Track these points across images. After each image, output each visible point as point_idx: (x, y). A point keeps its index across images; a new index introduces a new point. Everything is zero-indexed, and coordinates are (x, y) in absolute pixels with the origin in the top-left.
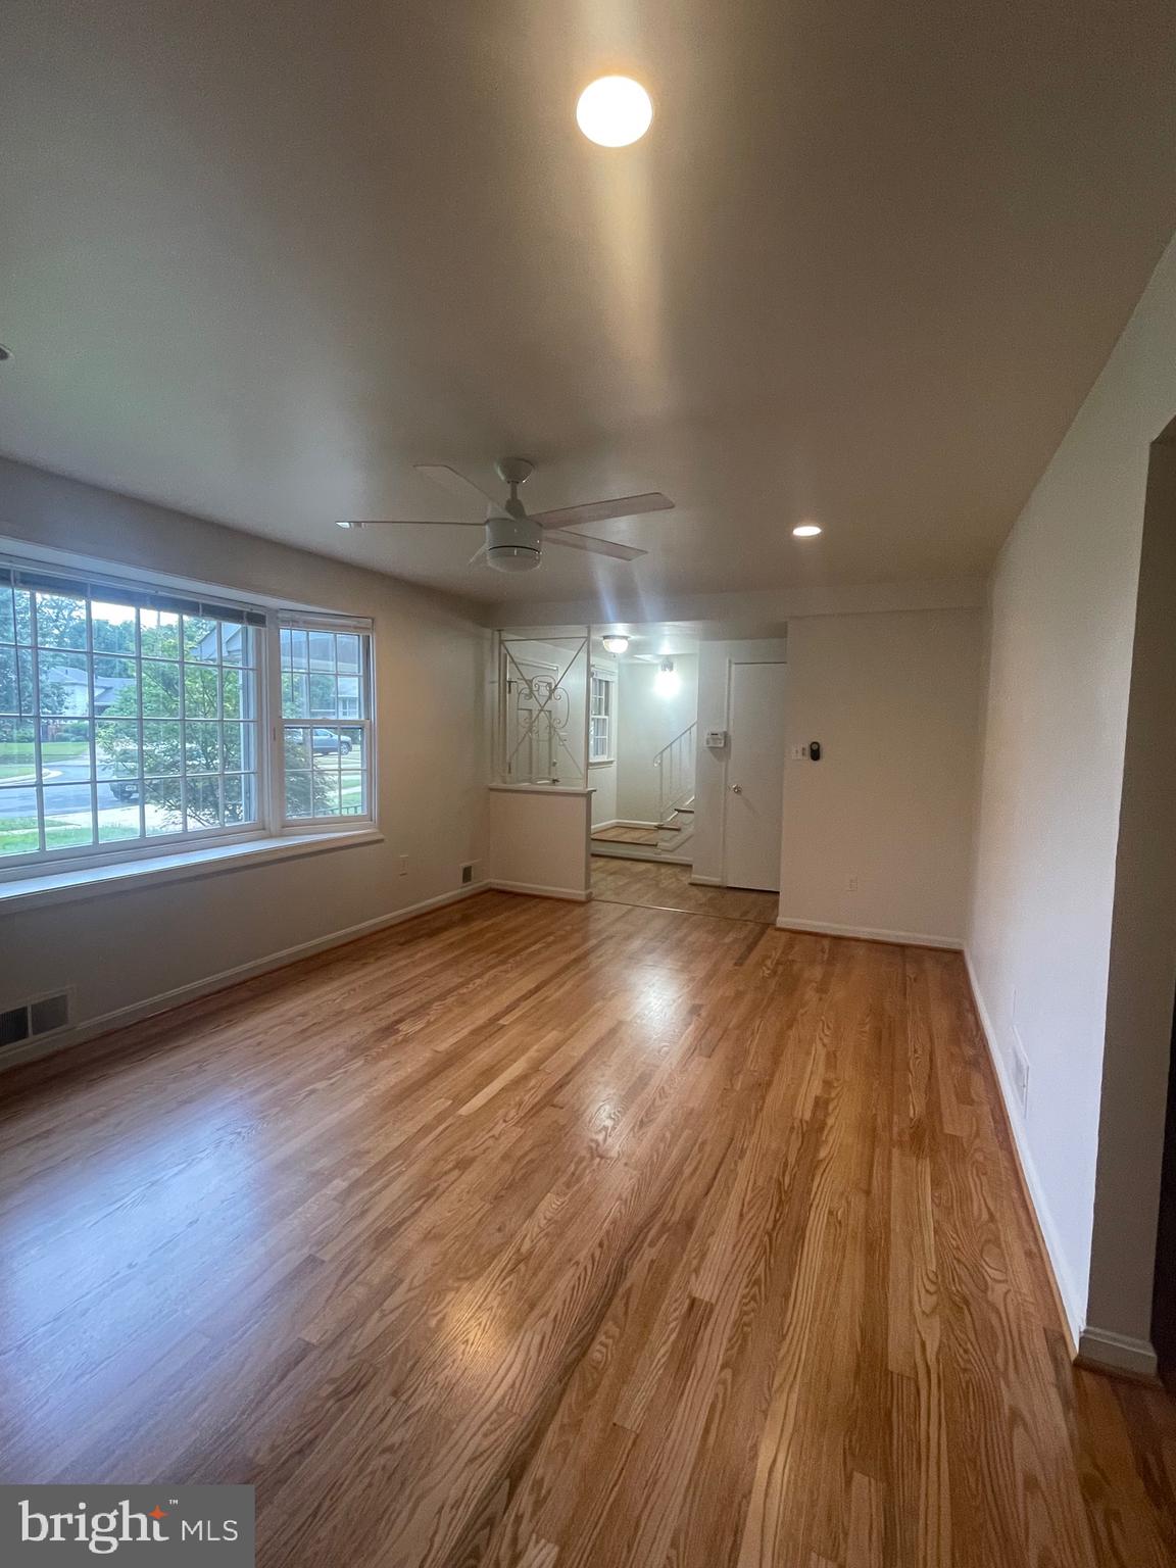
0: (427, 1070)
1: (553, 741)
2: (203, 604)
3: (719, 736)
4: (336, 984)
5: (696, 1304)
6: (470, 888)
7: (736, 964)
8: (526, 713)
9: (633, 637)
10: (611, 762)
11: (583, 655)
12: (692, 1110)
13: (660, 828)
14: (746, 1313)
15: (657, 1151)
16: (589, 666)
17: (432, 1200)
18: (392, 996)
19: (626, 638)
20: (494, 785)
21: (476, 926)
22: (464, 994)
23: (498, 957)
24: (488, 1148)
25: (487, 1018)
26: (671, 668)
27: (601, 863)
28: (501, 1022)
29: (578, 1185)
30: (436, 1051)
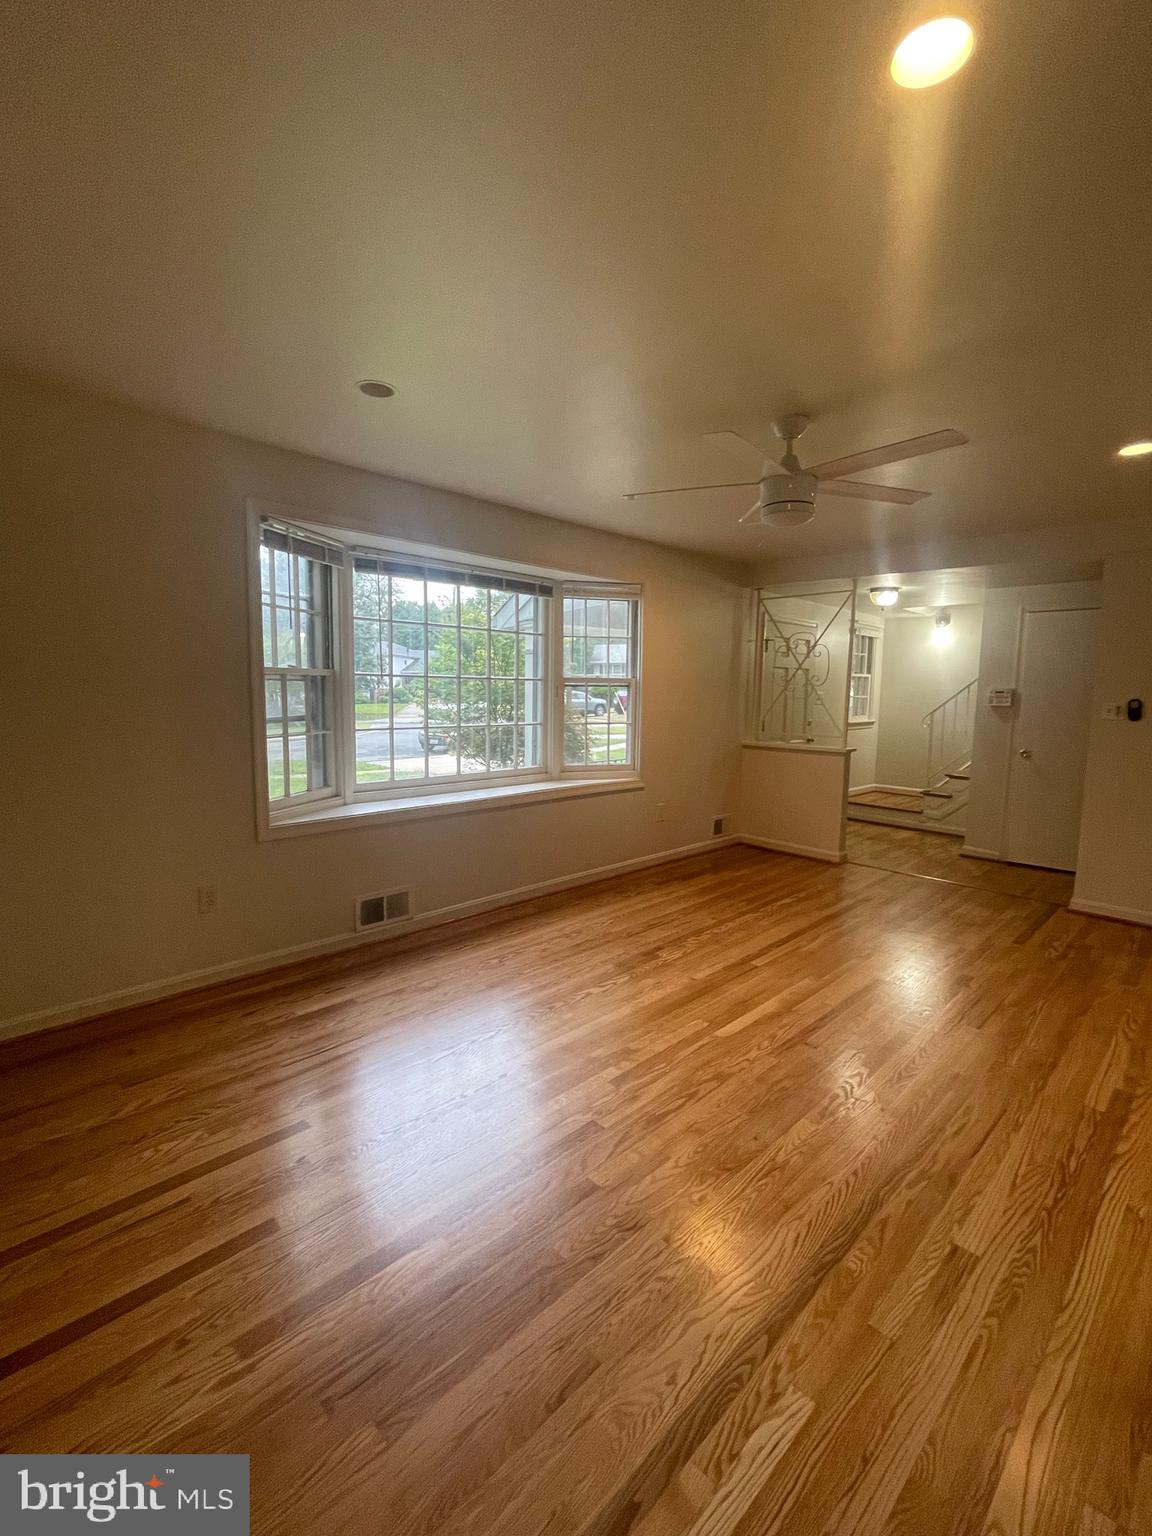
0: (685, 993)
1: (810, 699)
2: (507, 580)
3: (1005, 694)
4: (603, 911)
5: (959, 1252)
6: (721, 840)
7: (1015, 942)
8: (782, 671)
9: (905, 588)
10: (872, 723)
11: (847, 612)
12: (958, 1075)
13: (926, 794)
14: (1015, 1275)
15: (917, 1104)
16: (853, 621)
17: (693, 1101)
18: (651, 927)
19: (896, 589)
20: (748, 742)
21: (725, 875)
22: (717, 934)
23: (747, 905)
24: (742, 1069)
25: (741, 957)
26: (947, 620)
27: (856, 827)
28: (754, 962)
29: (832, 1119)
30: (693, 979)
